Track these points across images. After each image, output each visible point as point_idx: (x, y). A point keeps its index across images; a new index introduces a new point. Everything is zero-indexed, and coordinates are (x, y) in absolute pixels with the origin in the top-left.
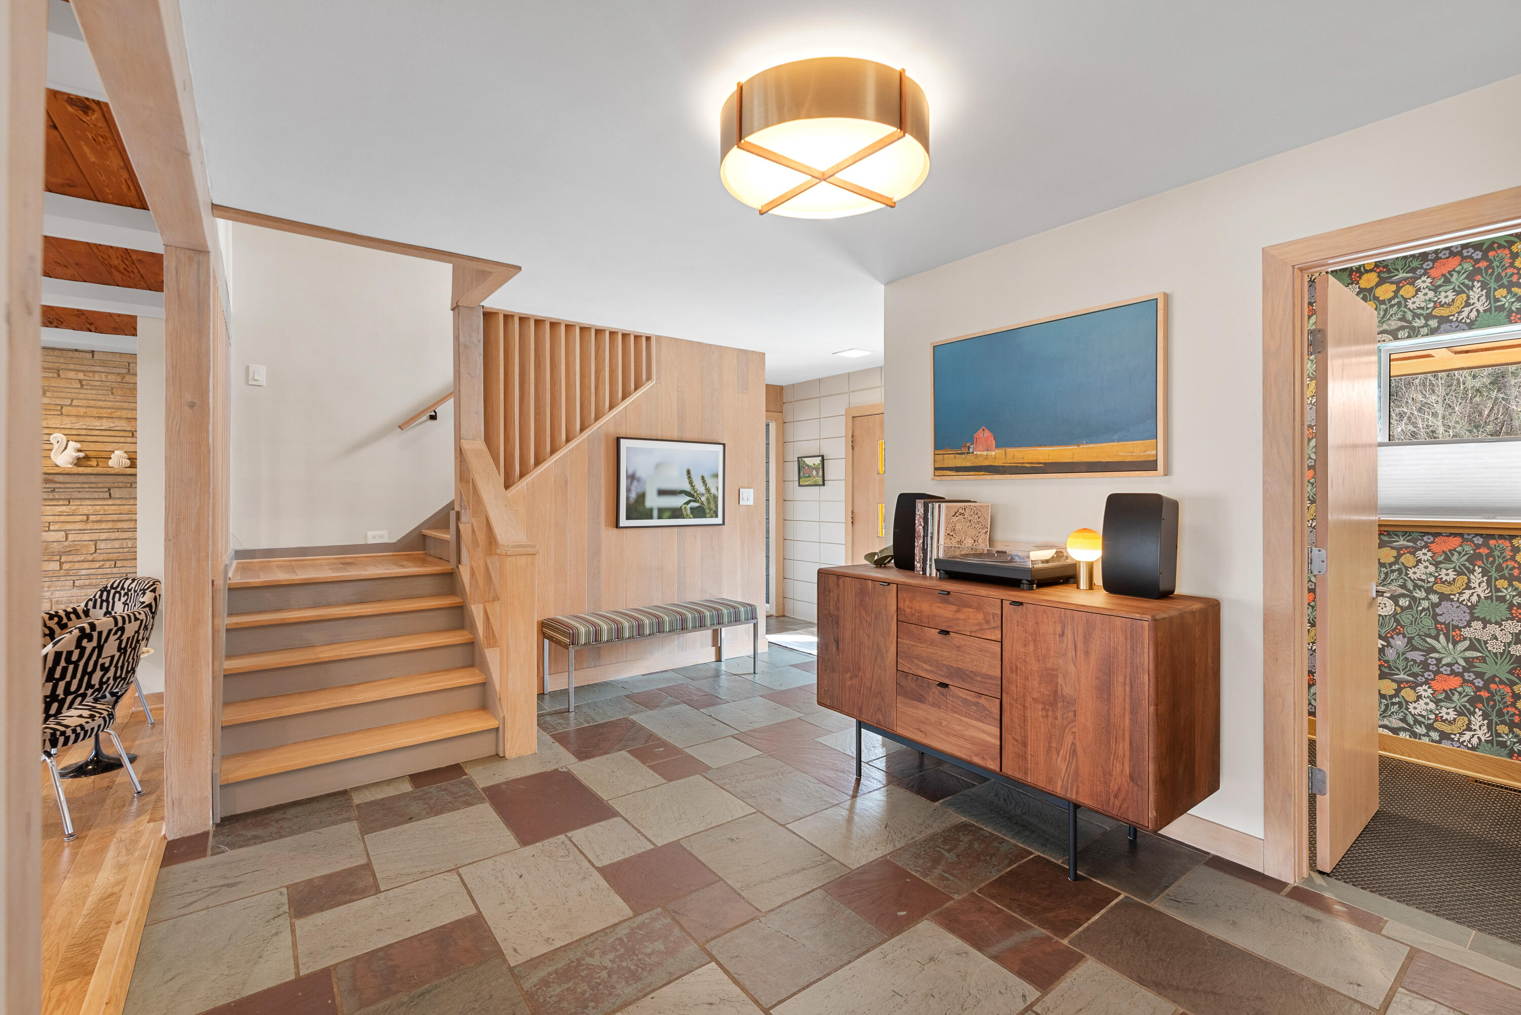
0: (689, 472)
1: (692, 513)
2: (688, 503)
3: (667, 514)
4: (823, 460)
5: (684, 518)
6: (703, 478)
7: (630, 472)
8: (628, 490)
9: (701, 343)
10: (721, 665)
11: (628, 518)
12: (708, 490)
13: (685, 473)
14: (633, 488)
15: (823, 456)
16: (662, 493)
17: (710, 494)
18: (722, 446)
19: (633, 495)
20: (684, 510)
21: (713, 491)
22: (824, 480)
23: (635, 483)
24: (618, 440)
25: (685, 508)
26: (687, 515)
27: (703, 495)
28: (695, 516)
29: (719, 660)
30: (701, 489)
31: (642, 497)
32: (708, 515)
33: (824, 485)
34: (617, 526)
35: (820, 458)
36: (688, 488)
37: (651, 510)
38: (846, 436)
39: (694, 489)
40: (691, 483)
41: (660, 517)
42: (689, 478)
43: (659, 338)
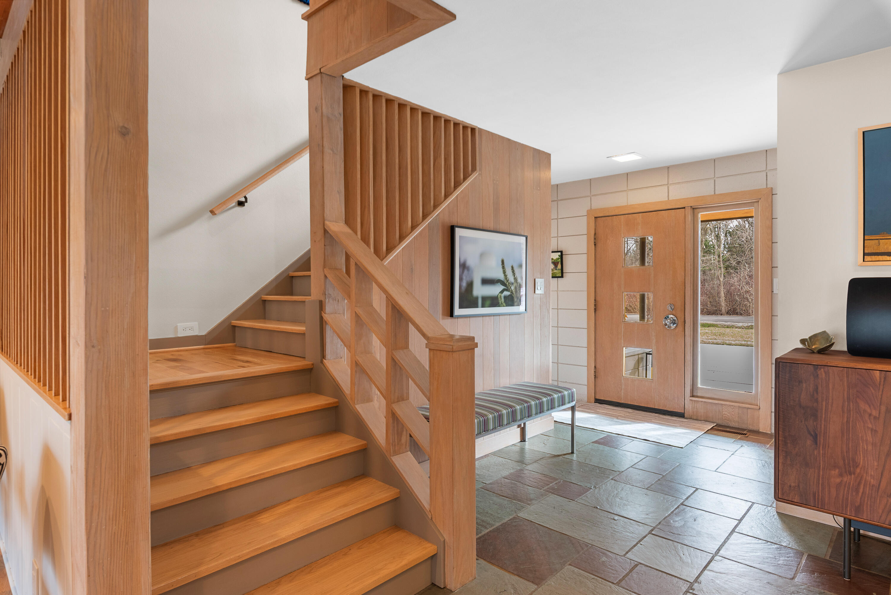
0: (503, 262)
1: (505, 302)
2: (502, 292)
3: (488, 303)
4: (561, 256)
5: (499, 306)
6: (512, 267)
7: (462, 261)
8: (461, 279)
9: (509, 140)
10: (525, 444)
11: (461, 307)
12: (515, 279)
13: (501, 263)
14: (464, 277)
15: (561, 252)
16: (486, 282)
17: (517, 283)
18: (524, 238)
19: (464, 284)
20: (499, 299)
21: (519, 280)
22: (562, 273)
23: (466, 272)
24: (452, 229)
25: (501, 296)
26: (502, 303)
27: (512, 284)
28: (508, 305)
29: (523, 440)
30: (511, 279)
31: (470, 285)
32: (516, 304)
33: (562, 277)
34: (451, 315)
35: (560, 254)
36: (501, 277)
37: (477, 298)
38: (588, 234)
39: (506, 278)
40: (504, 272)
41: (483, 306)
42: (503, 267)
43: (481, 130)
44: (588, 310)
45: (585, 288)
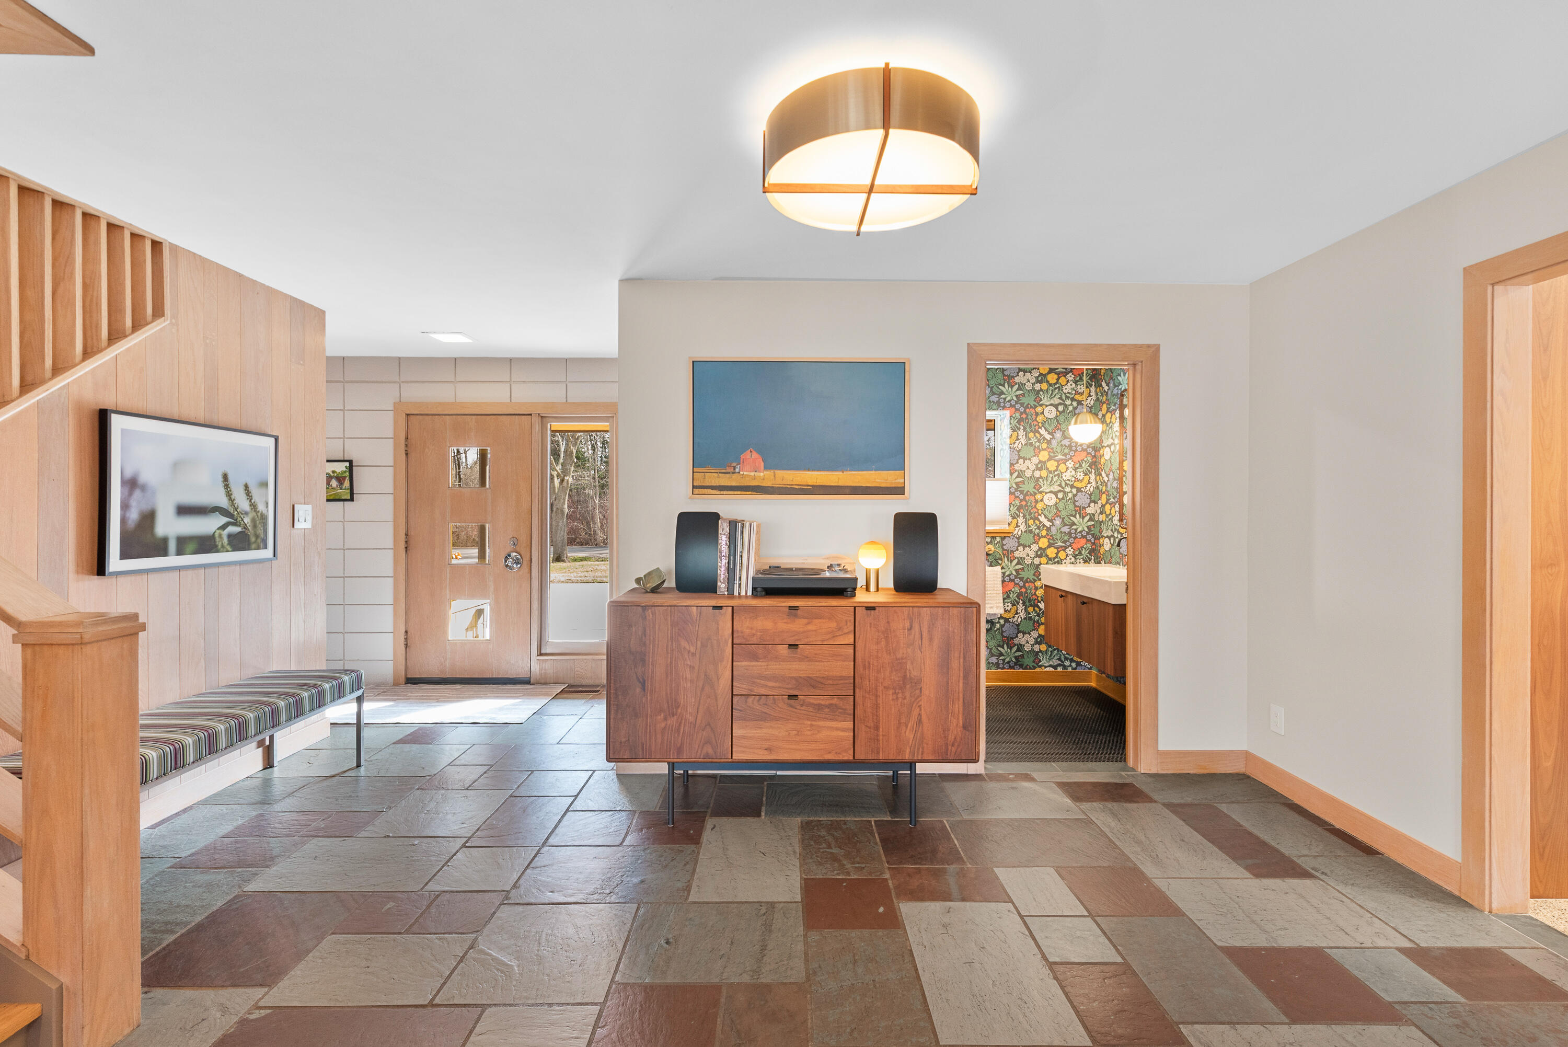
0: (225, 477)
1: (230, 543)
2: (223, 527)
3: (191, 546)
4: (351, 468)
5: (218, 551)
6: (246, 487)
7: (129, 474)
8: (125, 506)
9: (241, 276)
10: (272, 773)
11: (124, 555)
12: (253, 506)
13: (221, 479)
14: (133, 503)
15: (351, 462)
16: (184, 510)
17: (256, 512)
18: (273, 440)
19: (134, 516)
20: (217, 539)
21: (261, 507)
22: (352, 494)
23: (137, 494)
24: (103, 418)
25: (220, 535)
26: (223, 546)
27: (246, 513)
28: (235, 549)
30: (244, 504)
31: (149, 518)
32: (253, 546)
33: (352, 499)
34: (101, 569)
35: (347, 464)
36: (224, 502)
37: (165, 540)
38: (395, 438)
39: (233, 505)
40: (229, 494)
41: (180, 552)
42: (227, 486)
43: (174, 248)
44: (395, 549)
45: (390, 517)
